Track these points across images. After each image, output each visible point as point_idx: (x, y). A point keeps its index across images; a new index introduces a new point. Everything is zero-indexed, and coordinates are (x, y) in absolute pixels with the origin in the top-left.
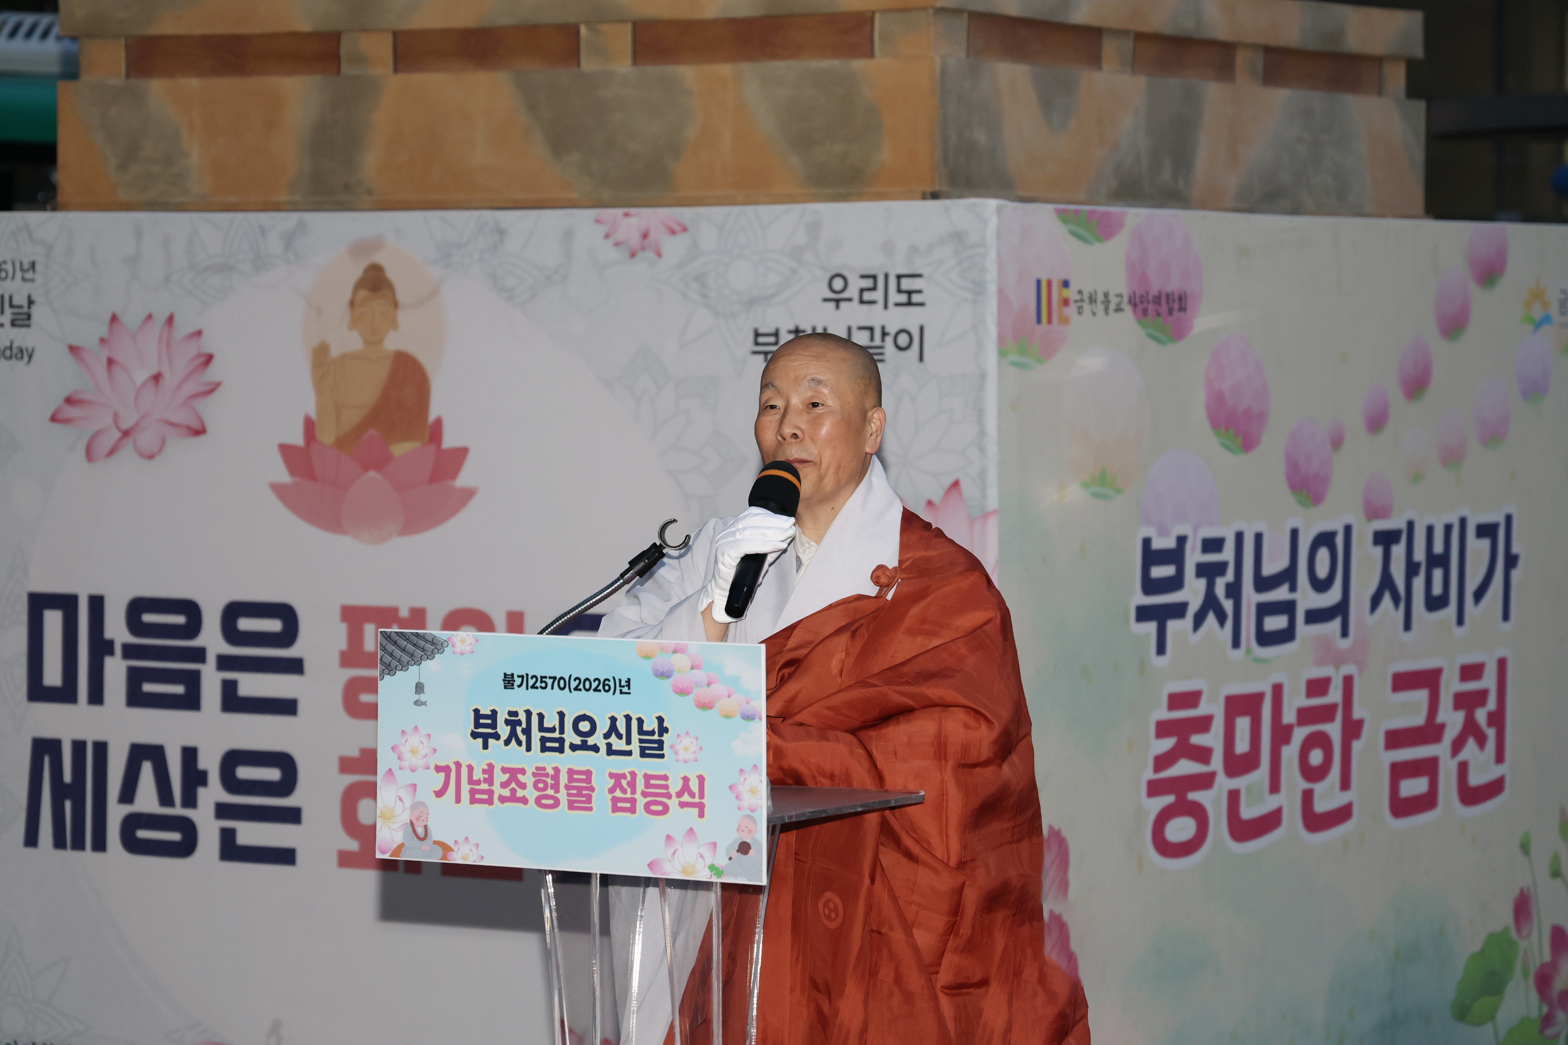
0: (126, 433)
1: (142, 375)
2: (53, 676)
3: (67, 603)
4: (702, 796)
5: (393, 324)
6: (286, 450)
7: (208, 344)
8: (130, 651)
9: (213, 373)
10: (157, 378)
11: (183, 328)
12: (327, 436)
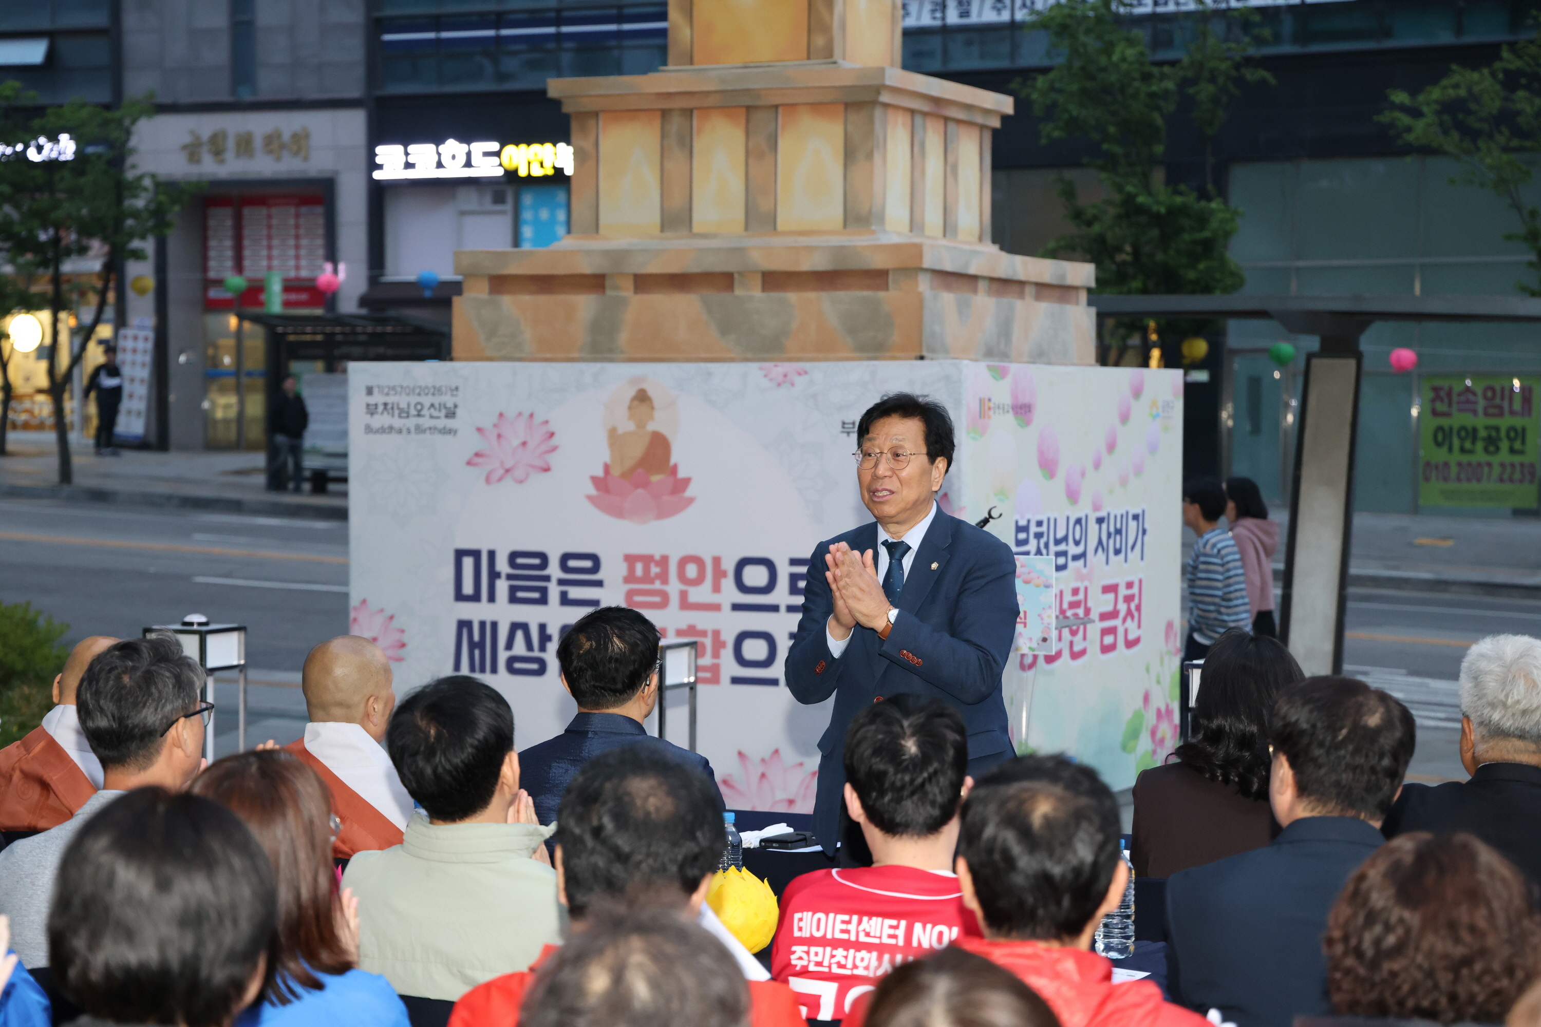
0: (507, 471)
1: (516, 442)
2: (468, 589)
3: (476, 554)
4: (1025, 618)
5: (651, 418)
6: (594, 479)
7: (552, 427)
8: (510, 577)
9: (554, 441)
10: (524, 444)
11: (538, 419)
12: (616, 472)
